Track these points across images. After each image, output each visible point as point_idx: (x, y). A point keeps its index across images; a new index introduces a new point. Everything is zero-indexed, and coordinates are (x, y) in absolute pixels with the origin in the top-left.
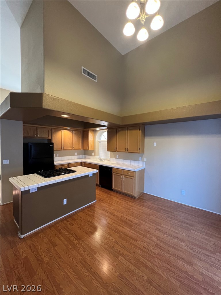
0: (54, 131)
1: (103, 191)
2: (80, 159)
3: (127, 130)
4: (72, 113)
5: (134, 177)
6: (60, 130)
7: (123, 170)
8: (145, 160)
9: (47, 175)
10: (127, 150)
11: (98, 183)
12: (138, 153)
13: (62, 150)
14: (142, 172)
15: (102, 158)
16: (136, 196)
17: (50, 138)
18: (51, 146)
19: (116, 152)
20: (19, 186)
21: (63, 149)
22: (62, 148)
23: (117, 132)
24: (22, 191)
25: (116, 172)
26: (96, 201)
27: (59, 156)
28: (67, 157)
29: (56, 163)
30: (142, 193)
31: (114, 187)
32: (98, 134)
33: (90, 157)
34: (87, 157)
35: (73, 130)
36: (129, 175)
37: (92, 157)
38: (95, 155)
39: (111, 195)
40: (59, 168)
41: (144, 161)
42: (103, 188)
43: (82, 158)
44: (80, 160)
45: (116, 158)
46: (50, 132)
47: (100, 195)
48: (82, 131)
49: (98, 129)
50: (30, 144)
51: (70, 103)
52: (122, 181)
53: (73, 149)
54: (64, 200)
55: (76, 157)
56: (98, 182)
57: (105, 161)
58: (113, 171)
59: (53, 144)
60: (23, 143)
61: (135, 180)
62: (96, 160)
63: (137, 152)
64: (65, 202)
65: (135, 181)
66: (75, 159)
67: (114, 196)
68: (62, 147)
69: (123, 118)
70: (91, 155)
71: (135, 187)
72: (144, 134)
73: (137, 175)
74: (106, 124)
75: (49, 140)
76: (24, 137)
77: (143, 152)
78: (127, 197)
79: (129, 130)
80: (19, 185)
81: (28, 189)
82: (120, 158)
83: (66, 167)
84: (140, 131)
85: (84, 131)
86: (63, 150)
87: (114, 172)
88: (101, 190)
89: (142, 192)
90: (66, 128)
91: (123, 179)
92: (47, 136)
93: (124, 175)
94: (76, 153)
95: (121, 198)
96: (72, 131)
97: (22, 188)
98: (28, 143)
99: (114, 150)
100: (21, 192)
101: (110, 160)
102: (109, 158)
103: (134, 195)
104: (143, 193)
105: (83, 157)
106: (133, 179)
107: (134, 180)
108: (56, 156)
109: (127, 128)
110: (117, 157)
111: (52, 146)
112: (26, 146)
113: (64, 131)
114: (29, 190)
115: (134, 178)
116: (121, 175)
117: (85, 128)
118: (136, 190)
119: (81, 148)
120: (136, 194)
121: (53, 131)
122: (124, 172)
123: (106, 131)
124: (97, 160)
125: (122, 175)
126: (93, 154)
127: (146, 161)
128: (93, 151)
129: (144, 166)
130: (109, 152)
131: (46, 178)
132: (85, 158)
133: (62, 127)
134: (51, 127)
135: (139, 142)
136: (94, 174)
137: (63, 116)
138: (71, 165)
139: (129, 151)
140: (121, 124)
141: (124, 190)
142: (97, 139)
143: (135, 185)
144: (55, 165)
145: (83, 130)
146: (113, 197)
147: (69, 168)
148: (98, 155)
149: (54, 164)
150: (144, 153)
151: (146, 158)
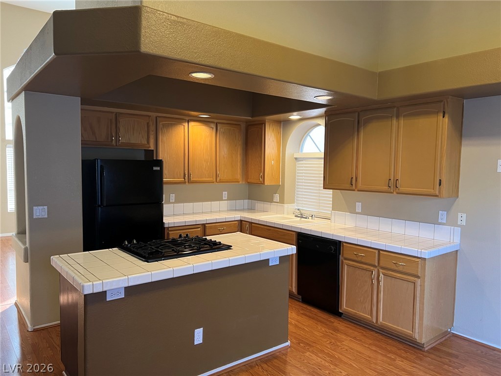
0: (163, 125)
1: (310, 317)
2: (236, 210)
3: (398, 117)
4: (222, 66)
5: (418, 277)
6: (180, 121)
7: (379, 250)
8: (459, 223)
9: (149, 254)
10: (393, 187)
11: (294, 290)
12: (436, 196)
13: (185, 183)
14: (449, 260)
15: (307, 209)
16: (423, 341)
17: (152, 148)
18: (155, 168)
19: (354, 190)
20: (80, 281)
21: (188, 179)
22: (186, 178)
23: (358, 125)
24: (86, 292)
25: (355, 258)
26: (288, 343)
27: (178, 201)
28: (198, 205)
29: (168, 220)
30: (446, 333)
31: (345, 306)
32: (294, 133)
33: (267, 205)
34: (259, 205)
35: (216, 121)
36: (401, 269)
37: (273, 206)
38: (282, 201)
39: (336, 330)
40: (180, 236)
41: (455, 224)
42: (309, 308)
43: (243, 210)
44: (237, 216)
45: (353, 211)
46: (152, 128)
47: (300, 325)
48: (243, 126)
49: (295, 116)
50: (99, 164)
51: (218, 33)
52: (375, 287)
53: (217, 179)
54: (197, 331)
55: (224, 204)
56: (292, 286)
57: (316, 220)
58: (345, 253)
59: (160, 163)
60: (82, 160)
61: (422, 286)
62: (285, 216)
63: (431, 191)
64: (199, 336)
65: (423, 291)
66: (223, 211)
67: (345, 334)
68: (186, 173)
69: (383, 77)
70: (271, 201)
71: (422, 310)
72: (460, 131)
73: (429, 271)
74: (323, 98)
75: (149, 153)
76: (84, 143)
77: (455, 192)
78: (390, 341)
79: (404, 116)
80: (79, 276)
81: (100, 290)
82: (368, 211)
83: (198, 232)
84: (446, 119)
85: (249, 126)
86: (190, 181)
87: (345, 256)
88: (302, 312)
89: (444, 329)
90: (196, 117)
91: (378, 282)
92: (144, 142)
93: (383, 268)
94: (225, 194)
95: (371, 342)
96: (213, 126)
97: (86, 284)
98: (95, 160)
99: (348, 186)
100: (85, 295)
101: (333, 219)
102: (328, 210)
103: (417, 336)
104: (450, 333)
105: (246, 207)
106: (415, 283)
107: (418, 289)
108: (169, 202)
109: (395, 109)
110: (359, 207)
111: (158, 168)
112: (88, 168)
113: (192, 124)
114: (104, 293)
115: (419, 282)
116: (372, 268)
117: (252, 117)
118: (426, 322)
119: (239, 176)
120: (424, 335)
121: (160, 125)
122: (381, 258)
123: (322, 122)
124: (289, 216)
125: (374, 266)
126: (277, 197)
127: (464, 223)
128: (278, 188)
129: (457, 240)
130: (331, 191)
131: (148, 262)
132: (251, 209)
133: (187, 112)
134: (154, 115)
135: (441, 157)
136: (282, 259)
137: (195, 75)
138: (211, 227)
139: (402, 189)
140: (376, 98)
141: (381, 319)
142: (290, 150)
143: (422, 303)
144: (166, 226)
145: (247, 122)
146: (344, 337)
147: (208, 238)
148: (292, 202)
149: (163, 223)
150: (458, 197)
151: (464, 216)
